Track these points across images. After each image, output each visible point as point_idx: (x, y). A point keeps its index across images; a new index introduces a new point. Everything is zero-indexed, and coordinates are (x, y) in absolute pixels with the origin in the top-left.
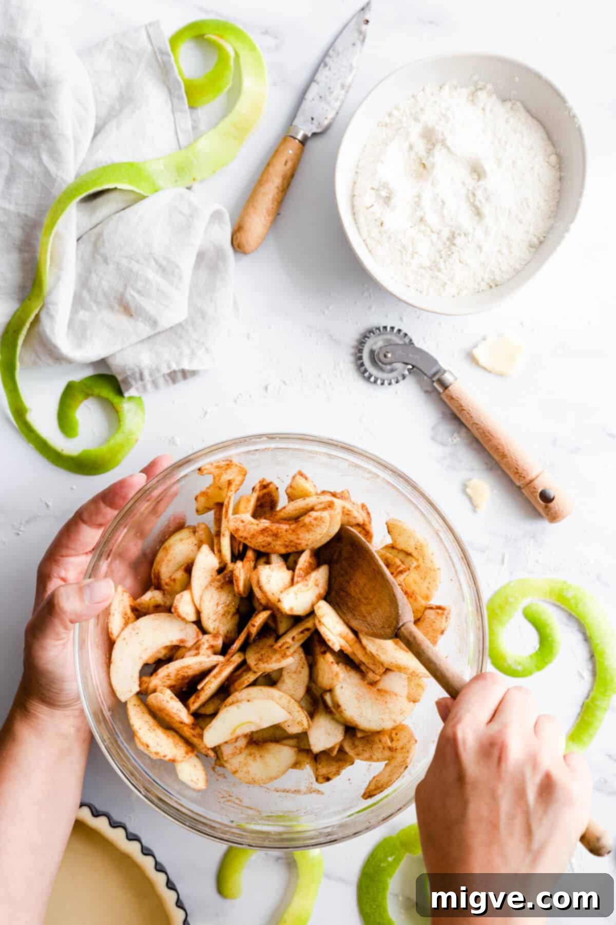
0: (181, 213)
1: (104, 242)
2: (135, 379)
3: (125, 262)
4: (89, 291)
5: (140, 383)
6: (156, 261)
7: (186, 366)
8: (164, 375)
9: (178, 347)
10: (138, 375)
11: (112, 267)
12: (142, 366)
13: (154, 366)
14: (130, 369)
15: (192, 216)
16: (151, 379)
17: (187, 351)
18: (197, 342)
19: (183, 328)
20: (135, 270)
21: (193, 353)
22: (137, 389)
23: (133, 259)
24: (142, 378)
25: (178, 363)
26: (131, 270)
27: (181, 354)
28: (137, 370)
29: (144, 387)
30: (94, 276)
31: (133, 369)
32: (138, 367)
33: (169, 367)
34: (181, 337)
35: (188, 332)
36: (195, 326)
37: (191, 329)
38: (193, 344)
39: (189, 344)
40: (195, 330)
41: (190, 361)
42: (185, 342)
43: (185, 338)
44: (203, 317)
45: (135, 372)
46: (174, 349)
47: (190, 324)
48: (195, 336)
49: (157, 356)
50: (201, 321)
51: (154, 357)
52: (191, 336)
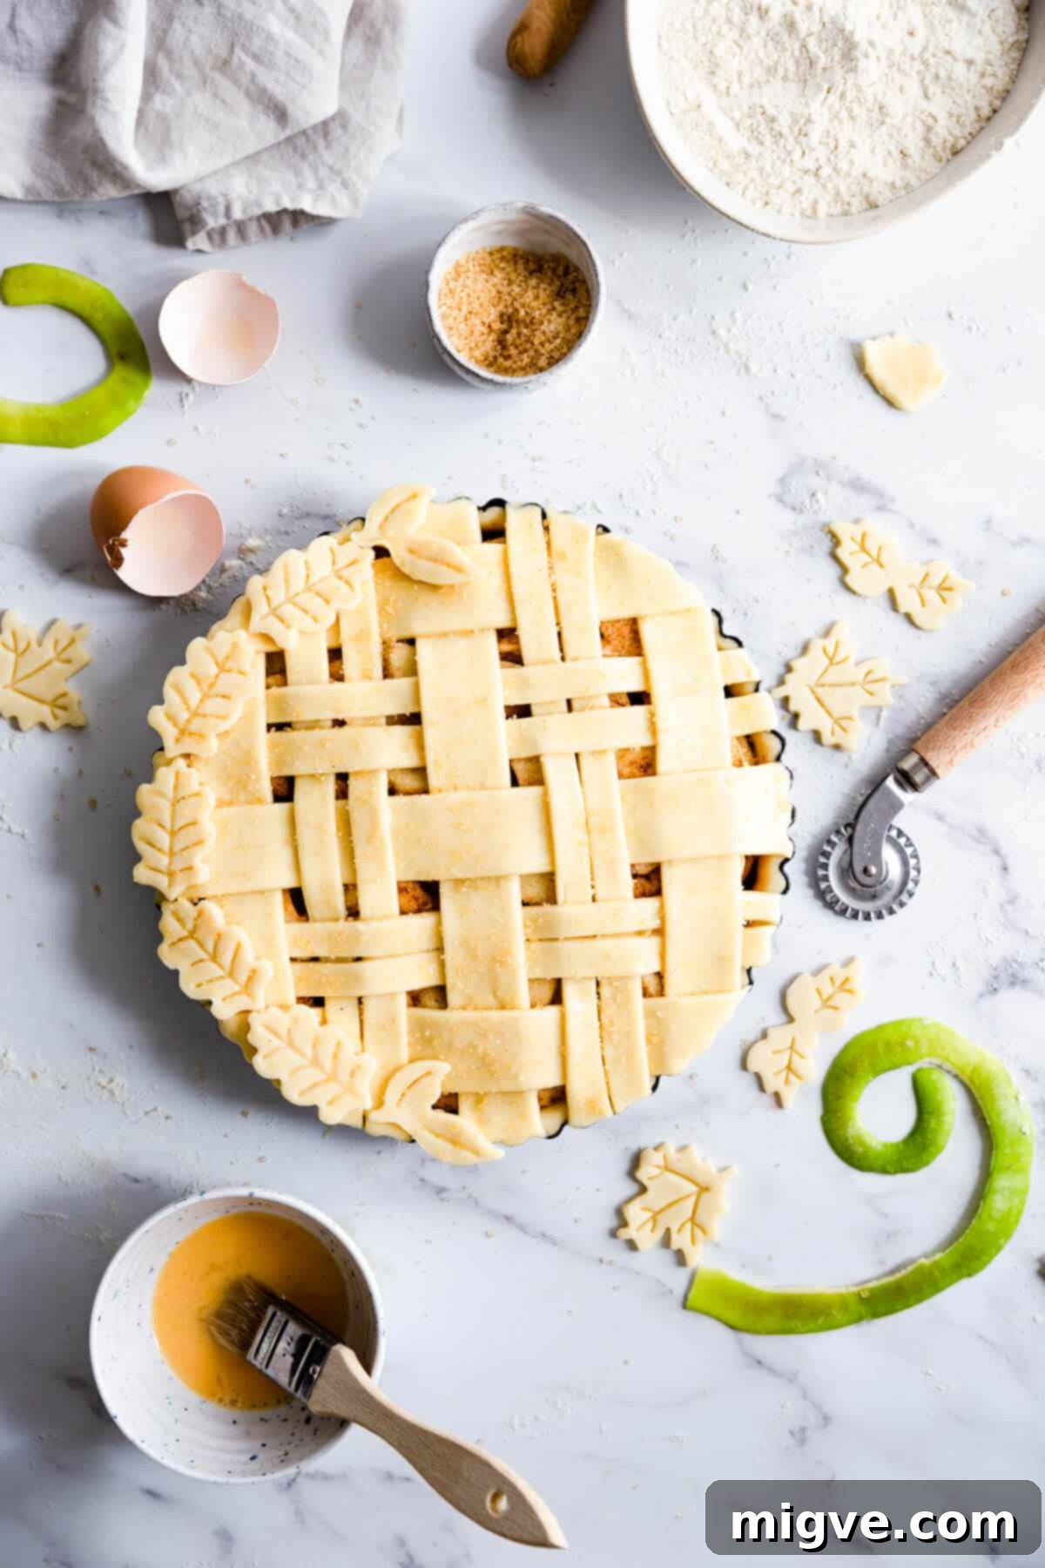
4: (169, 54)
5: (221, 221)
7: (307, 204)
8: (259, 218)
9: (298, 173)
10: (221, 209)
12: (233, 195)
13: (252, 198)
14: (209, 198)
17: (311, 183)
18: (331, 168)
19: (308, 140)
21: (321, 187)
25: (293, 200)
26: (241, 16)
27: (300, 186)
28: (221, 200)
31: (214, 198)
32: (225, 195)
33: (278, 202)
34: (303, 156)
35: (315, 148)
36: (330, 138)
37: (321, 143)
38: (323, 172)
39: (315, 170)
40: (328, 146)
41: (316, 200)
42: (310, 165)
43: (311, 157)
44: (344, 126)
45: (218, 203)
46: (290, 176)
47: (321, 133)
48: (328, 157)
49: (259, 184)
50: (339, 133)
51: (253, 185)
52: (320, 156)
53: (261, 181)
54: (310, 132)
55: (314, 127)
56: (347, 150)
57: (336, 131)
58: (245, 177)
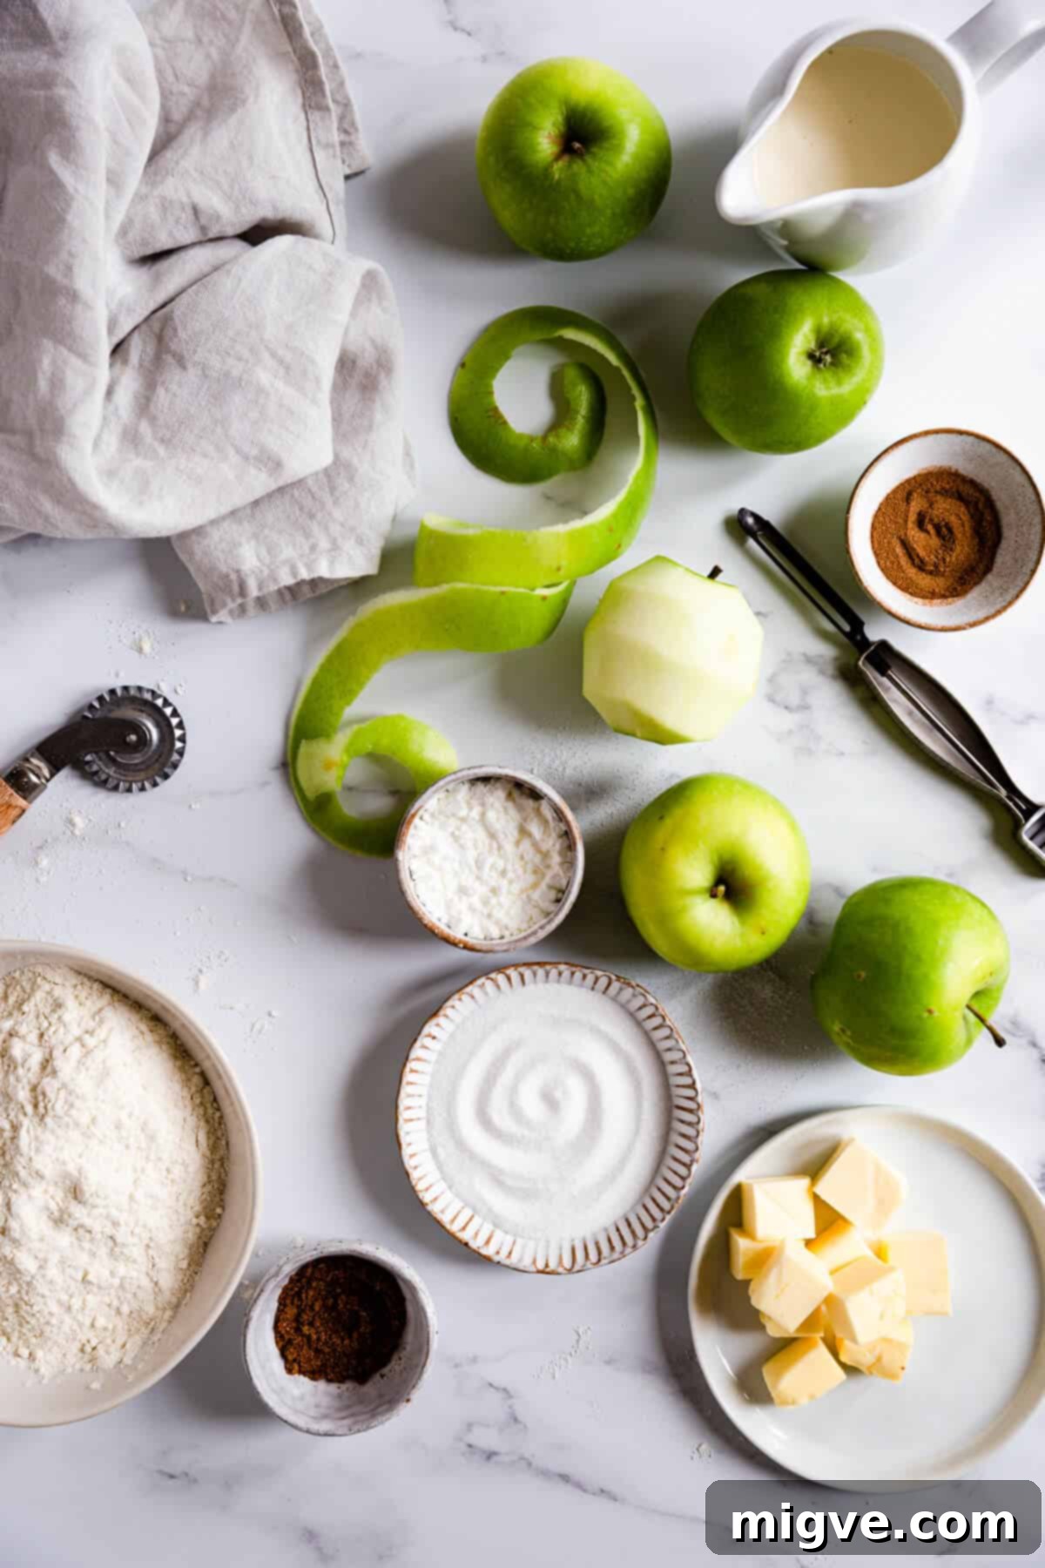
1: (175, 330)
2: (229, 594)
3: (215, 362)
4: (153, 420)
5: (237, 602)
6: (272, 354)
8: (281, 590)
9: (308, 535)
10: (236, 588)
11: (192, 373)
12: (245, 569)
13: (266, 571)
16: (257, 595)
17: (324, 544)
20: (235, 372)
21: (335, 547)
22: (231, 611)
23: (229, 355)
24: (242, 592)
25: (309, 567)
26: (228, 374)
27: (313, 548)
28: (233, 577)
29: (244, 610)
30: (161, 391)
31: (227, 576)
32: (238, 572)
33: (293, 572)
34: (312, 516)
35: (323, 505)
36: (337, 491)
37: (328, 500)
38: (336, 529)
39: (326, 529)
40: (337, 503)
41: (332, 563)
42: (320, 525)
43: (319, 515)
44: (351, 477)
45: (232, 581)
46: (300, 539)
47: (325, 485)
48: (337, 513)
49: (269, 552)
50: (347, 485)
51: (263, 552)
52: (330, 514)
53: (271, 549)
55: (317, 477)
56: (357, 505)
57: (342, 481)
58: (253, 543)
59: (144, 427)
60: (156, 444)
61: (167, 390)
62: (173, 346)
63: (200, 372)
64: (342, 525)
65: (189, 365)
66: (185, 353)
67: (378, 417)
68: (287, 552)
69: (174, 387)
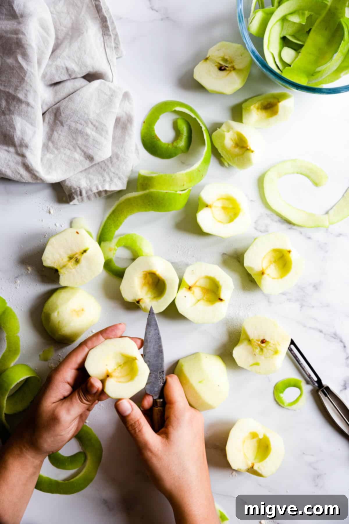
0: (105, 94)
1: (61, 113)
2: (77, 195)
3: (73, 125)
4: (53, 142)
5: (80, 197)
6: (92, 123)
8: (94, 193)
9: (103, 176)
10: (79, 193)
11: (66, 128)
12: (82, 187)
13: (88, 188)
14: (74, 189)
15: (112, 95)
16: (86, 195)
17: (108, 179)
20: (80, 129)
21: (111, 180)
22: (78, 200)
23: (78, 123)
24: (81, 194)
25: (102, 187)
26: (77, 129)
27: (104, 180)
28: (78, 189)
29: (82, 200)
30: (55, 133)
31: (76, 189)
32: (79, 188)
33: (97, 189)
34: (104, 170)
35: (108, 167)
36: (113, 163)
37: (110, 165)
38: (112, 174)
39: (109, 174)
40: (112, 166)
41: (110, 185)
42: (107, 173)
43: (107, 170)
44: (118, 158)
45: (77, 191)
46: (100, 178)
47: (110, 162)
48: (113, 170)
49: (90, 181)
50: (116, 160)
51: (88, 182)
52: (110, 170)
53: (91, 181)
54: (106, 162)
55: (107, 160)
56: (119, 166)
57: (115, 160)
58: (85, 179)
59: (50, 144)
60: (54, 149)
61: (57, 133)
62: (60, 118)
63: (68, 128)
64: (114, 173)
65: (65, 125)
66: (64, 121)
67: (127, 138)
68: (96, 182)
69: (60, 132)
